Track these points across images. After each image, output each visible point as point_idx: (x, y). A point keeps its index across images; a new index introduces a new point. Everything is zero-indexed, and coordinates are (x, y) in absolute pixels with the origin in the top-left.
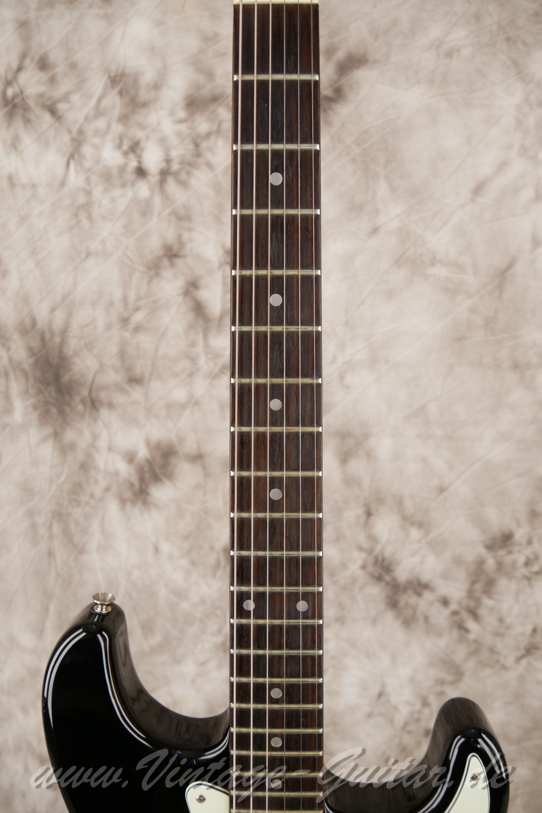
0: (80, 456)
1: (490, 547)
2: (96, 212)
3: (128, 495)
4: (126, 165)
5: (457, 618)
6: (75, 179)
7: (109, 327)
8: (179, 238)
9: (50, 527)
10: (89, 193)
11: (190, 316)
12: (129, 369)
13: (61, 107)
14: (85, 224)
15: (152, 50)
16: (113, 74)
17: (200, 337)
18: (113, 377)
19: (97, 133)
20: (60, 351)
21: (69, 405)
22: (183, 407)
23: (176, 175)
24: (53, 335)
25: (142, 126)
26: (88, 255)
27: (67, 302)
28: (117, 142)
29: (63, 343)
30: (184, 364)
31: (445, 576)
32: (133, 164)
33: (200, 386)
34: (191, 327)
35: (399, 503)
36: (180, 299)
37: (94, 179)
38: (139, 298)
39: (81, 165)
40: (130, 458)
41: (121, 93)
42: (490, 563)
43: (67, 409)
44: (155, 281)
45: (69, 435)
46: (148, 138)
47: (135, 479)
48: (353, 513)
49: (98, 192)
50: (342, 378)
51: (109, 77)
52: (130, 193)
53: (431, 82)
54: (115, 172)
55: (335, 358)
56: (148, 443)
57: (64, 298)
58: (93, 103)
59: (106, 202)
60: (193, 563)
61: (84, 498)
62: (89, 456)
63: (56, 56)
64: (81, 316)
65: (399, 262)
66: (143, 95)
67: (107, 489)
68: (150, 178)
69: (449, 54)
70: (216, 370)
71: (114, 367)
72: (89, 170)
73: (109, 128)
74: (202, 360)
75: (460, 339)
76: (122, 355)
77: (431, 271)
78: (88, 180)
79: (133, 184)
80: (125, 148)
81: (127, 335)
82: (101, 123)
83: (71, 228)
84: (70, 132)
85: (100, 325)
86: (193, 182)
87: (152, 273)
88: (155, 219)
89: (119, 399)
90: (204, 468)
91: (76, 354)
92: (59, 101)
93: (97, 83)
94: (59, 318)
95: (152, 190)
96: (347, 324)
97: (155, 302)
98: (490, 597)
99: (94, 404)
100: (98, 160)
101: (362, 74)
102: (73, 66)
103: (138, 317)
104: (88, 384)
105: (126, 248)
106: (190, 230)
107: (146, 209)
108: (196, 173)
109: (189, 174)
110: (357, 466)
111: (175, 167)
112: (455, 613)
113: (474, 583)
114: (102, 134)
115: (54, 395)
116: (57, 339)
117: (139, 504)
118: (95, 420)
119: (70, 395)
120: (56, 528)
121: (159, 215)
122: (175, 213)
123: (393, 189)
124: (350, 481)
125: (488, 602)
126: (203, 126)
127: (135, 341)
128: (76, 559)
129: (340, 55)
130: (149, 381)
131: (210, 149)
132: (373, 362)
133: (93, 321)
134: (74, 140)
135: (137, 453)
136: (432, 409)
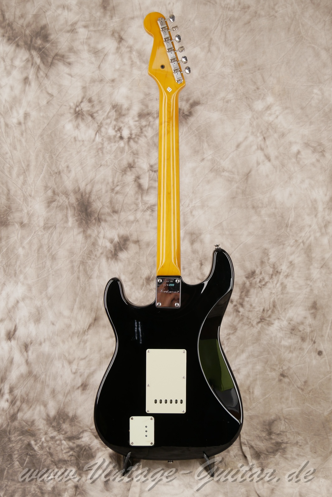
0: (93, 240)
1: (247, 278)
2: (105, 151)
3: (110, 256)
4: (116, 135)
5: (236, 308)
6: (98, 139)
7: (107, 192)
8: (134, 160)
9: (79, 267)
10: (103, 144)
11: (137, 189)
12: (113, 208)
13: (95, 115)
14: (101, 155)
15: (127, 98)
16: (113, 105)
17: (140, 196)
18: (107, 210)
19: (107, 124)
20: (88, 200)
21: (90, 220)
22: (132, 222)
23: (134, 139)
24: (86, 194)
25: (122, 122)
26: (101, 165)
27: (92, 182)
28: (114, 127)
29: (89, 197)
30: (133, 206)
32: (119, 135)
33: (139, 215)
34: (137, 193)
36: (133, 182)
37: (105, 139)
38: (118, 182)
39: (101, 135)
40: (112, 241)
41: (116, 111)
42: (248, 284)
43: (89, 222)
44: (124, 176)
45: (89, 232)
46: (124, 126)
47: (113, 250)
48: (196, 264)
49: (106, 144)
50: (191, 212)
51: (112, 106)
52: (117, 145)
53: (221, 111)
54: (112, 137)
55: (189, 205)
56: (118, 236)
57: (91, 181)
58: (106, 114)
59: (108, 147)
60: (133, 284)
61: (93, 257)
62: (96, 240)
63: (95, 98)
64: (97, 187)
65: (211, 170)
66: (124, 112)
67: (102, 253)
68: (124, 140)
69: (227, 102)
70: (145, 209)
72: (103, 136)
73: (111, 122)
74: (140, 205)
75: (233, 198)
76: (111, 202)
77: (223, 174)
78: (102, 140)
79: (118, 142)
80: (116, 129)
81: (113, 195)
82: (108, 121)
83: (96, 156)
84: (97, 123)
85: (104, 191)
86: (140, 142)
87: (124, 173)
88: (125, 154)
89: (109, 218)
90: (139, 246)
91: (94, 201)
92: (95, 113)
93: (108, 108)
94: (89, 188)
95: (125, 144)
96: (193, 192)
97: (124, 183)
98: (247, 297)
99: (99, 220)
100: (107, 133)
101: (198, 108)
102: (100, 102)
103: (118, 189)
104: (98, 212)
105: (115, 164)
106: (138, 158)
107: (122, 150)
108: (141, 138)
109: (138, 139)
110: (197, 246)
111: (133, 136)
112: (235, 306)
113: (242, 292)
114: (108, 124)
115: (84, 216)
116: (87, 196)
117: (114, 259)
118: (99, 226)
119: (91, 217)
120: (81, 268)
121: (127, 153)
122: (133, 152)
123: (209, 145)
124: (194, 252)
125: (247, 299)
126: (144, 123)
127: (116, 197)
128: (88, 281)
129: (191, 101)
130: (120, 212)
131: (146, 131)
132: (203, 206)
133: (101, 189)
134: (99, 126)
135: (114, 239)
136: (225, 224)
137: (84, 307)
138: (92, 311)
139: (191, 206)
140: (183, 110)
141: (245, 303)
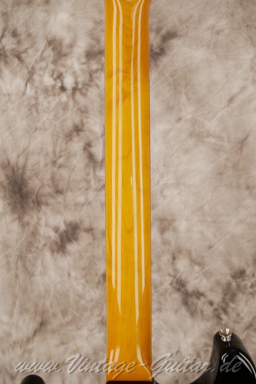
0: (32, 229)
1: (234, 277)
2: (40, 108)
3: (55, 248)
4: (56, 85)
5: (216, 312)
6: (30, 92)
7: (46, 165)
8: (82, 121)
9: (17, 263)
10: (37, 99)
11: (87, 161)
12: (56, 186)
13: (23, 55)
14: (35, 114)
15: (69, 28)
16: (49, 40)
17: (92, 171)
18: (48, 190)
19: (41, 69)
20: (22, 177)
21: (26, 204)
22: (83, 205)
23: (80, 90)
24: (18, 169)
25: (64, 66)
26: (36, 129)
27: (26, 152)
28: (51, 73)
29: (23, 173)
30: (83, 184)
31: (211, 290)
32: (59, 84)
33: (91, 195)
34: (87, 166)
35: (189, 253)
36: (82, 152)
37: (39, 91)
38: (61, 151)
39: (33, 85)
40: (56, 230)
41: (53, 49)
42: (234, 285)
43: (25, 206)
44: (69, 143)
45: (26, 218)
46: (66, 72)
47: (58, 240)
48: (167, 258)
49: (41, 98)
50: (162, 192)
51: (48, 41)
52: (57, 99)
53: (209, 46)
54: (50, 88)
55: (158, 182)
56: (65, 223)
57: (24, 151)
58: (39, 54)
59: (45, 103)
60: (87, 281)
61: (33, 249)
62: (36, 228)
63: (21, 30)
64: (32, 160)
65: (191, 135)
66: (65, 50)
67: (45, 245)
68: (67, 91)
69: (218, 33)
70: (100, 187)
71: (48, 185)
72: (37, 87)
73: (47, 66)
74: (93, 182)
75: (220, 174)
76: (53, 179)
77: (207, 140)
78: (36, 92)
79: (59, 94)
80: (55, 76)
81: (55, 169)
82: (43, 64)
83: (28, 116)
84: (27, 68)
85: (42, 164)
86: (89, 94)
87: (68, 139)
88: (70, 112)
89: (51, 201)
90: (93, 235)
91: (30, 178)
92: (23, 52)
93: (41, 44)
94: (21, 161)
95: (68, 98)
96: (164, 165)
97: (69, 153)
98: (233, 303)
99: (38, 203)
100: (41, 82)
101: (175, 42)
102: (29, 35)
103: (61, 161)
104: (36, 193)
105: (55, 126)
106: (87, 117)
107: (65, 107)
108: (90, 89)
109: (87, 90)
110: (169, 235)
111: (80, 86)
112: (216, 310)
113: (225, 295)
114: (43, 69)
115: (18, 198)
116: (20, 171)
117: (61, 253)
118: (39, 211)
119: (27, 199)
120: (20, 264)
121: (72, 110)
122: (80, 109)
123: (188, 99)
124: (165, 243)
125: (232, 305)
126: (94, 66)
127: (59, 172)
128: (29, 279)
129: (163, 32)
130: (66, 192)
131: (97, 78)
132: (177, 184)
133: (38, 162)
134: (29, 72)
135: (60, 227)
136: (206, 207)
137: (27, 311)
138: (36, 314)
139: (161, 183)
140: (152, 46)
141: (229, 310)
